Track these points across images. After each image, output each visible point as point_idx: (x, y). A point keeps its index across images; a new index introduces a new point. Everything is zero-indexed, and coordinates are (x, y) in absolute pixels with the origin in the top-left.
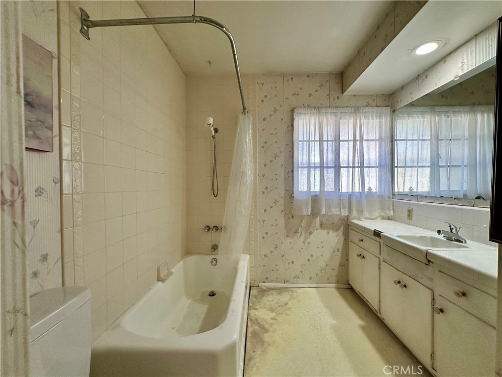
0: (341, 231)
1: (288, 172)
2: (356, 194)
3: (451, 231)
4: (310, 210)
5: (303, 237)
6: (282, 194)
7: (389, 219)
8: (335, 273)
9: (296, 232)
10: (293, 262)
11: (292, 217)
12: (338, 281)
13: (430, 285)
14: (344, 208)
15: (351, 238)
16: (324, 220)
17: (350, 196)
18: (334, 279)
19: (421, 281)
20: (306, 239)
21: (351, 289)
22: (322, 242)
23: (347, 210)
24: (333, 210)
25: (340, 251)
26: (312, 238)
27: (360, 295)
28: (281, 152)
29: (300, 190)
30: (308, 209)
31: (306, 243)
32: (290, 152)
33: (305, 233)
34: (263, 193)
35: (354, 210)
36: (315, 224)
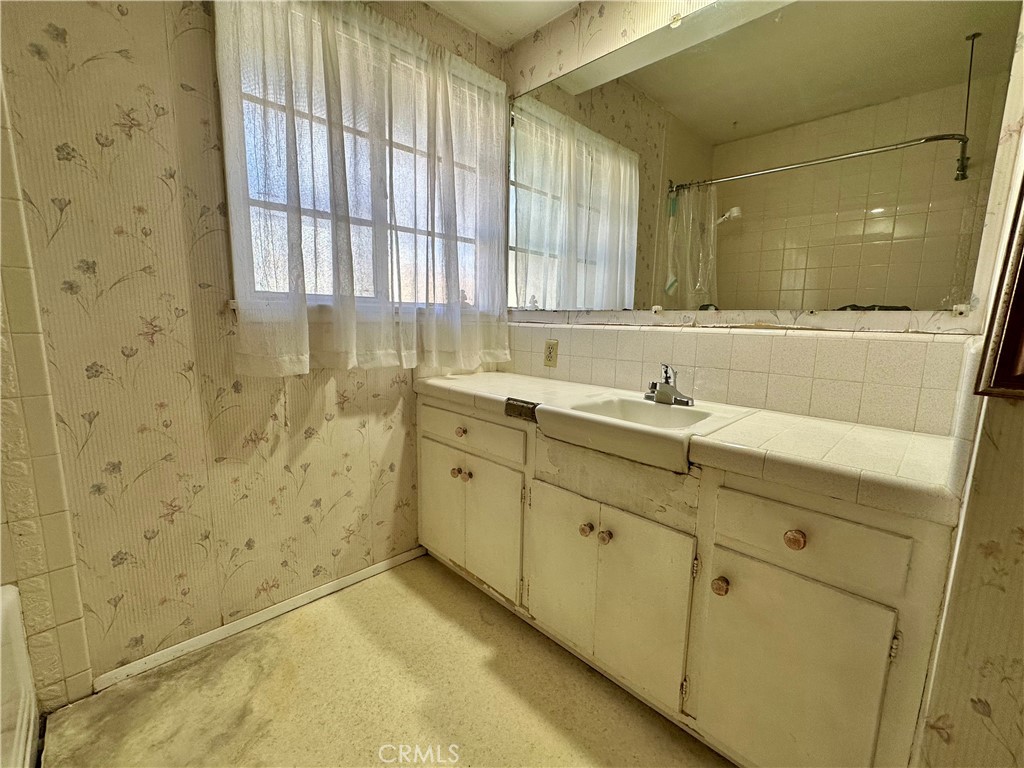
0: (397, 415)
1: (205, 210)
2: (436, 307)
3: (667, 382)
4: (306, 358)
5: (282, 454)
6: (183, 300)
7: (497, 371)
8: (386, 530)
9: (255, 439)
10: (249, 545)
11: (237, 387)
12: (394, 549)
13: (687, 522)
14: (408, 348)
15: (424, 426)
16: (350, 387)
17: (420, 312)
18: (382, 548)
19: (658, 516)
20: (293, 455)
21: (427, 556)
22: (346, 455)
23: (415, 352)
24: (380, 353)
25: (397, 469)
26: (314, 449)
27: (457, 570)
28: (160, 112)
29: (258, 288)
30: (299, 353)
31: (296, 467)
32: (206, 123)
33: (291, 436)
34: (71, 287)
35: (434, 353)
36: (324, 405)
